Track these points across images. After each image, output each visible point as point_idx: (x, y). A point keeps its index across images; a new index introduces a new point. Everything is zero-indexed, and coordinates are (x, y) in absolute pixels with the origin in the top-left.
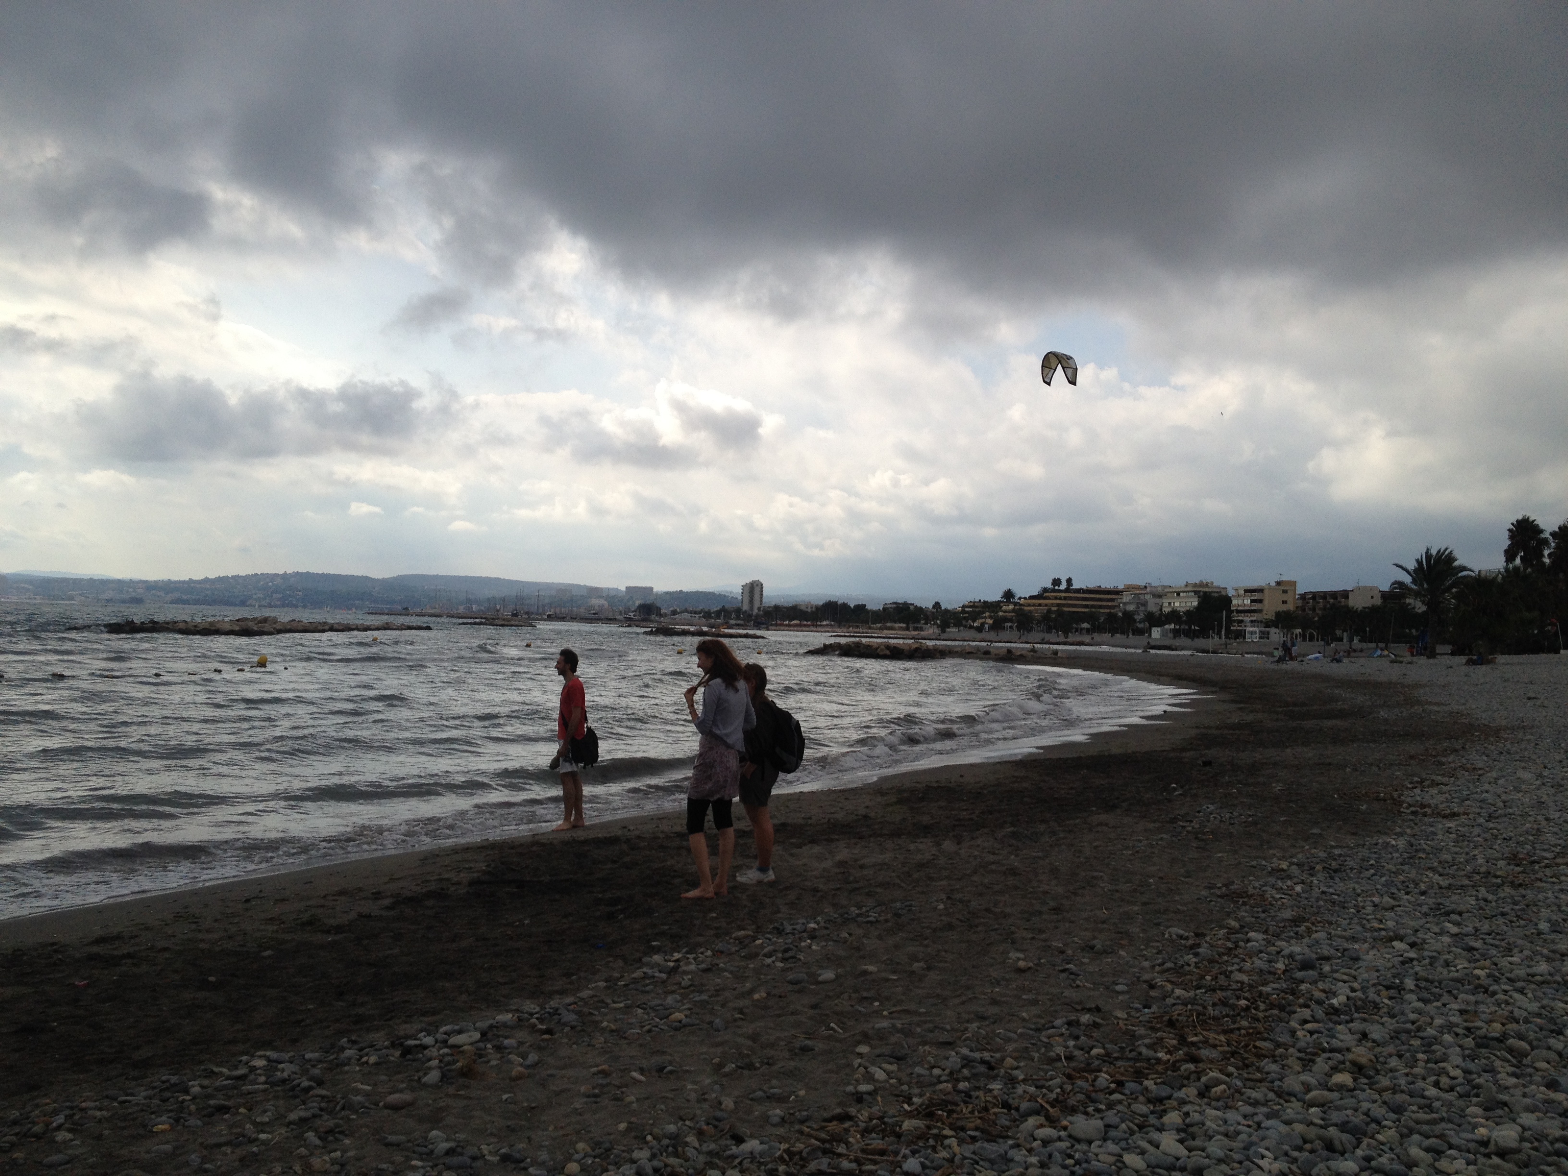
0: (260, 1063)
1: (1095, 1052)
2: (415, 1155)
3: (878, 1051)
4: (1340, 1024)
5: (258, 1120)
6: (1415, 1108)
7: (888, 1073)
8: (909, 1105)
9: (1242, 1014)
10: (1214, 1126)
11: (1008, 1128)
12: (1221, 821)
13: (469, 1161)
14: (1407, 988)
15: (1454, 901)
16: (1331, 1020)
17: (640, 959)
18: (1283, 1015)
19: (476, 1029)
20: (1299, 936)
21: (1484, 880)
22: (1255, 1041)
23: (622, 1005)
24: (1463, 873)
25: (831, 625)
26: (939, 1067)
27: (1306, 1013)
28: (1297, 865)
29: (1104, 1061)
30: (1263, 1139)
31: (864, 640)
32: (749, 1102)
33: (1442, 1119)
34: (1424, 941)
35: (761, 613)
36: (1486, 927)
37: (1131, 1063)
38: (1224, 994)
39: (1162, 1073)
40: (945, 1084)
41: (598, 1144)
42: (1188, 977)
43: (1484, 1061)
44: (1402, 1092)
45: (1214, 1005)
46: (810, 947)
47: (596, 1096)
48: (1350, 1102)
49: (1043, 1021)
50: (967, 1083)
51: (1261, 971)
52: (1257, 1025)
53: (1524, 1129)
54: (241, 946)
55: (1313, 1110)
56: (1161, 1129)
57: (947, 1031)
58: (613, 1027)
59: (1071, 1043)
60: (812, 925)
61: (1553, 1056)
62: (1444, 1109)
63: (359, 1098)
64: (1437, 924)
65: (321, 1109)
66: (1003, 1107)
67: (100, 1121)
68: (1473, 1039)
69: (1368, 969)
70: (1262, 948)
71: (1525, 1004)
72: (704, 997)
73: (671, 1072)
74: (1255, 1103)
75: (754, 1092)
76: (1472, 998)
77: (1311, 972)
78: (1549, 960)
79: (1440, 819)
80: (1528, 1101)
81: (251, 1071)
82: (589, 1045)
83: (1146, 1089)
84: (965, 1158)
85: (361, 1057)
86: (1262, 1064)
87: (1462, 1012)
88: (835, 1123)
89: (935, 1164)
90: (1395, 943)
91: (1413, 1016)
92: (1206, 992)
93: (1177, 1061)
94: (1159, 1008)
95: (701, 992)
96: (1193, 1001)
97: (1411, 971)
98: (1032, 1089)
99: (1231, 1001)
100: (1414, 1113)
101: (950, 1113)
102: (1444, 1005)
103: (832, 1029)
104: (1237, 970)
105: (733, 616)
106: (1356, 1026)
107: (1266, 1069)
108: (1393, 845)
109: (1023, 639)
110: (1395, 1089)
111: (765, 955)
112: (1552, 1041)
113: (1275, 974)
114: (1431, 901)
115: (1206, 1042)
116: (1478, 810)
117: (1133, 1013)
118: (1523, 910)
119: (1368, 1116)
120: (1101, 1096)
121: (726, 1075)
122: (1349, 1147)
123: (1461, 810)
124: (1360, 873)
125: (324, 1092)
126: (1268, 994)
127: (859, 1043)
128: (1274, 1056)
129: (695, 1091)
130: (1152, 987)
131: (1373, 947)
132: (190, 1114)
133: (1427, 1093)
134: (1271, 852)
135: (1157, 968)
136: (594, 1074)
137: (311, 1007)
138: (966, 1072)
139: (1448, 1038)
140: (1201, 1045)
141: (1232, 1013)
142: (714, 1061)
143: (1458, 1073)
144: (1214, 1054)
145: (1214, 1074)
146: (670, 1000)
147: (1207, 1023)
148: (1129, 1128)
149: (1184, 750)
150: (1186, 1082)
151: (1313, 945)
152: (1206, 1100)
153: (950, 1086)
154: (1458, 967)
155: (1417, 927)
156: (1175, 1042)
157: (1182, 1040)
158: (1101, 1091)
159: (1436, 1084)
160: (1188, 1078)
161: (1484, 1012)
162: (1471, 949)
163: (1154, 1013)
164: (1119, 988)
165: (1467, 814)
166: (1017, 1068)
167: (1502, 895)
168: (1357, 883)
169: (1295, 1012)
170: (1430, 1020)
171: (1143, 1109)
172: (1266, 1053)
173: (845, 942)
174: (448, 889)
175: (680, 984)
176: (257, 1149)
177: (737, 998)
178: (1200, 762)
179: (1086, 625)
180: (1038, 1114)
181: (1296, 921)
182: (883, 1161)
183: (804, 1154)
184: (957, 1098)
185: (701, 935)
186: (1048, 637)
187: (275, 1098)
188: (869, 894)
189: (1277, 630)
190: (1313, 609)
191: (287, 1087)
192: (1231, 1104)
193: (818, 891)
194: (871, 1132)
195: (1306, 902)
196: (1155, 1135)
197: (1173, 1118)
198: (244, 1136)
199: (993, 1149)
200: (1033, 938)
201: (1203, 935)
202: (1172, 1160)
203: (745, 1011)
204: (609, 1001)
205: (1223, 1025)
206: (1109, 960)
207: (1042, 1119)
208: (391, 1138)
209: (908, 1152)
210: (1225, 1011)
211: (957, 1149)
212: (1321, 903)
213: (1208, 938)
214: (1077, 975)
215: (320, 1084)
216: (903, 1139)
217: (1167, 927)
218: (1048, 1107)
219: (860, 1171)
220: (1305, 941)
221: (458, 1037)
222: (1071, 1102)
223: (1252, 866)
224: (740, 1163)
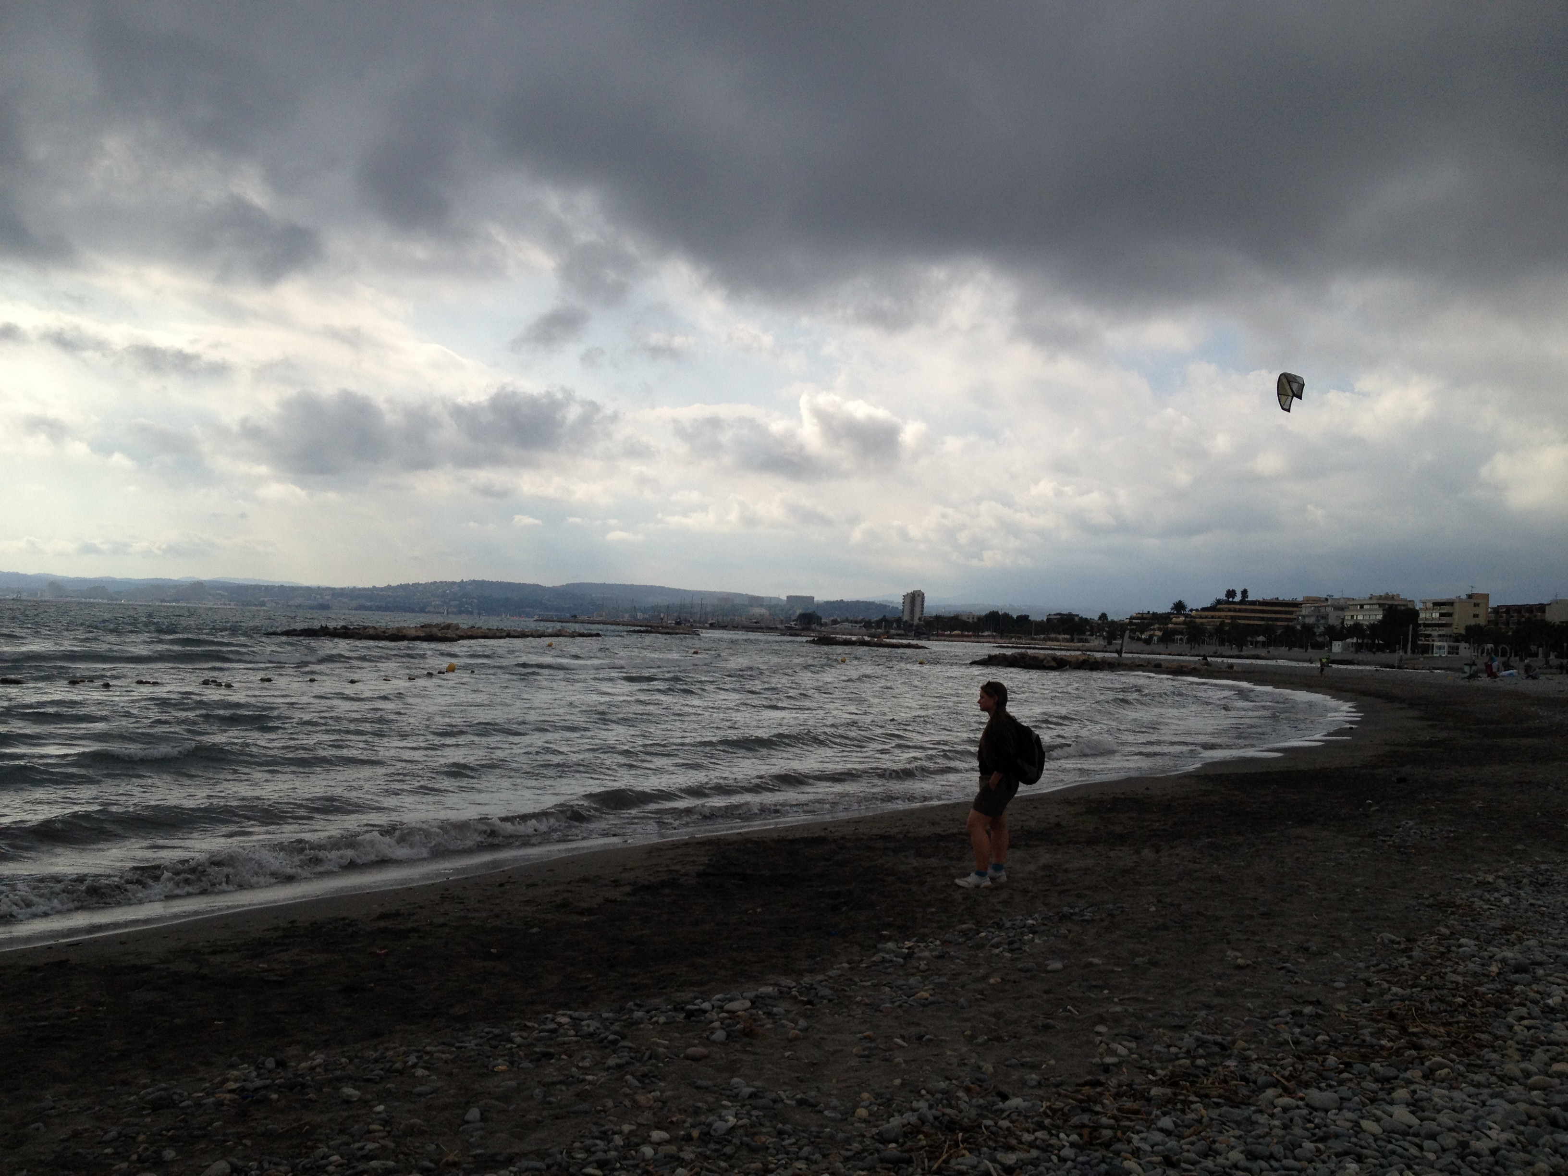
0: (564, 1020)
1: (1320, 1038)
2: (724, 1097)
3: (1116, 1031)
4: (1556, 1021)
5: (580, 1064)
7: (1130, 1050)
8: (1153, 1076)
9: (1460, 1009)
10: (1441, 1102)
11: (1249, 1097)
12: (1422, 836)
13: (771, 1104)
16: (1547, 1018)
17: (875, 947)
18: (1499, 1012)
19: (744, 998)
20: (1510, 944)
22: (1474, 1033)
23: (869, 983)
25: (993, 636)
26: (1176, 1046)
27: (1523, 1011)
28: (1503, 878)
29: (1330, 1046)
30: (1489, 1114)
32: (1006, 1067)
35: (922, 623)
37: (1355, 1048)
38: (1441, 992)
39: (1387, 1058)
40: (1184, 1060)
41: (878, 1095)
42: (1404, 977)
45: (1431, 1001)
46: (1033, 940)
47: (867, 1057)
49: (1267, 1011)
50: (1203, 1060)
51: (1475, 973)
52: (1474, 1019)
54: (508, 923)
55: (1535, 1092)
56: (1392, 1103)
57: (1177, 1017)
58: (867, 1000)
59: (1297, 1030)
60: (1030, 922)
63: (661, 1050)
65: (631, 1058)
66: (1241, 1080)
67: (446, 1062)
70: (1476, 953)
72: (944, 979)
73: (930, 1040)
74: (1479, 1085)
75: (1009, 1059)
77: (1524, 975)
81: (559, 1026)
82: (849, 1016)
83: (1374, 1069)
84: (1212, 1119)
85: (651, 1017)
86: (1482, 1053)
88: (1087, 1088)
89: (1186, 1123)
92: (1422, 991)
93: (1400, 1048)
94: (1378, 1002)
95: (940, 976)
96: (1410, 998)
98: (1266, 1067)
99: (1448, 999)
101: (1193, 1083)
103: (1069, 1011)
104: (1451, 972)
105: (894, 625)
107: (1487, 1057)
109: (1195, 652)
111: (992, 946)
113: (1488, 976)
115: (1426, 1032)
117: (1353, 1006)
120: (1331, 1074)
121: (979, 1045)
125: (630, 1044)
126: (1484, 994)
127: (1096, 1024)
128: (1493, 1047)
129: (955, 1056)
130: (1369, 984)
132: (521, 1059)
134: (1476, 866)
135: (1372, 969)
136: (861, 1039)
137: (590, 976)
138: (1201, 1051)
140: (1422, 1035)
141: (1449, 1009)
142: (966, 1033)
144: (1435, 1043)
145: (1437, 1059)
146: (912, 981)
147: (1425, 1016)
148: (1361, 1101)
149: (1375, 766)
150: (1410, 1066)
151: (1525, 952)
152: (1431, 1082)
153: (1188, 1061)
156: (1396, 1032)
157: (1404, 1030)
158: (1331, 1070)
163: (1373, 1007)
164: (1336, 985)
166: (1249, 1049)
169: (1511, 1010)
171: (1375, 1086)
172: (1485, 1043)
173: (1066, 937)
174: (679, 879)
175: (917, 968)
176: (587, 1087)
177: (974, 982)
178: (1394, 779)
179: (1261, 638)
180: (1275, 1086)
181: (1506, 930)
182: (1138, 1119)
183: (1066, 1110)
184: (1197, 1072)
185: (925, 927)
186: (1220, 650)
187: (589, 1047)
188: (1079, 896)
189: (1467, 645)
190: (1507, 624)
191: (596, 1039)
192: (1455, 1085)
193: (1028, 892)
194: (1122, 1096)
195: (1514, 913)
196: (1388, 1108)
197: (1402, 1093)
198: (573, 1077)
199: (1237, 1113)
200: (1248, 939)
201: (1415, 940)
202: (1405, 1127)
203: (985, 992)
204: (857, 979)
205: (1441, 1019)
206: (1325, 961)
207: (1280, 1091)
208: (699, 1082)
209: (1158, 1113)
210: (1443, 1007)
211: (1204, 1112)
212: (1530, 914)
213: (1420, 943)
214: (1295, 973)
215: (624, 1037)
216: (1152, 1102)
217: (1379, 933)
218: (1283, 1081)
219: (1118, 1125)
220: (1516, 947)
221: (731, 1004)
222: (1305, 1077)
223: (1458, 879)
224: (1009, 1116)
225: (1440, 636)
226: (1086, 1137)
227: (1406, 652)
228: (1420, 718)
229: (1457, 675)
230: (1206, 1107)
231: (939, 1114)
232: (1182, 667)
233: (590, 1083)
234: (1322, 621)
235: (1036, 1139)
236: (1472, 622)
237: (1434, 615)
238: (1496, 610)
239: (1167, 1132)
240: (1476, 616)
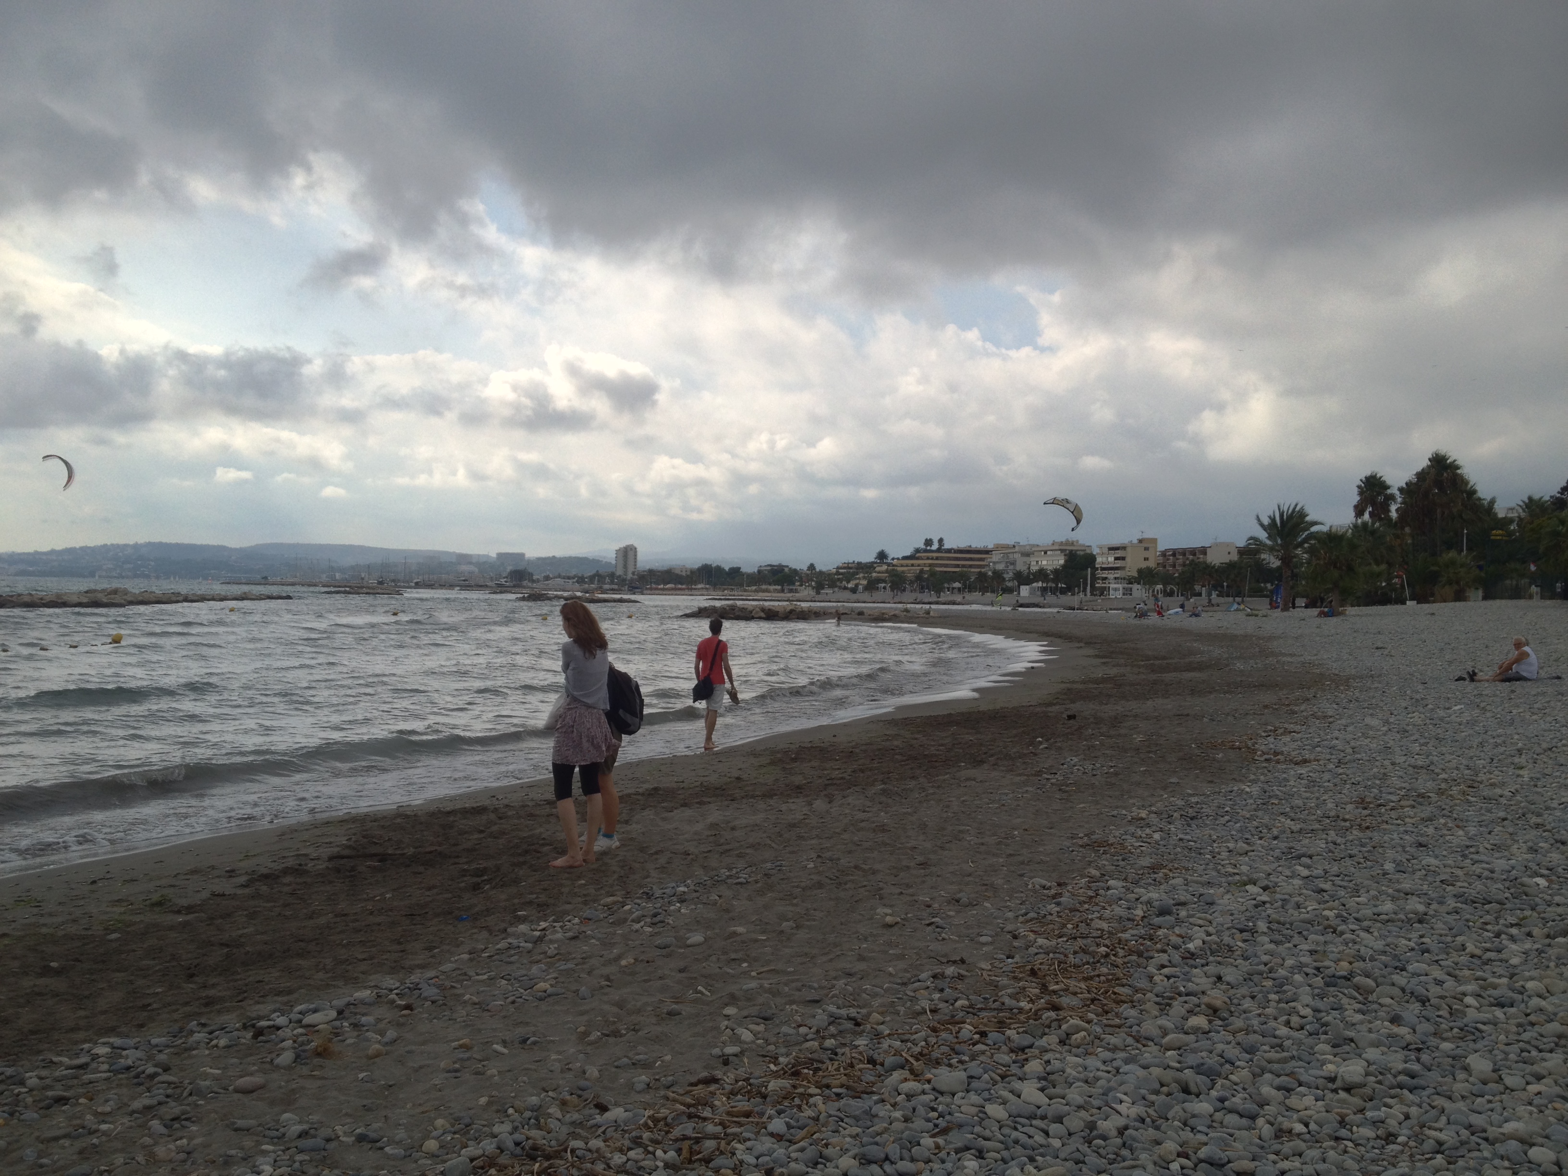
0: (103, 1050)
1: (959, 1003)
2: (266, 1140)
3: (745, 1013)
4: (1196, 968)
5: (99, 1110)
6: (1266, 1048)
7: (755, 1034)
8: (775, 1065)
9: (1102, 960)
10: (1074, 1073)
11: (873, 1084)
12: (1084, 773)
13: (322, 1143)
14: (1260, 931)
15: (1305, 844)
16: (1187, 965)
17: (506, 930)
18: (1142, 961)
19: (332, 1007)
20: (1156, 883)
21: (1333, 823)
22: (1114, 987)
23: (485, 977)
24: (1313, 817)
25: (706, 589)
26: (806, 1026)
27: (1163, 958)
28: (1156, 813)
29: (968, 1013)
30: (1121, 1084)
31: (739, 603)
32: (614, 1070)
33: (1293, 1058)
34: (1276, 885)
35: (636, 577)
36: (1335, 869)
37: (994, 1013)
38: (1085, 941)
39: (1025, 1022)
40: (812, 1043)
41: (456, 1121)
42: (1050, 926)
43: (1331, 999)
44: (1255, 1032)
45: (1075, 953)
46: (678, 910)
47: (456, 1071)
48: (1205, 1043)
49: (908, 975)
50: (833, 1040)
51: (1121, 918)
52: (1116, 970)
53: (1369, 1064)
54: (85, 929)
55: (1170, 1053)
56: (1022, 1078)
57: (815, 989)
58: (476, 999)
59: (937, 996)
60: (682, 889)
61: (1396, 991)
62: (1295, 1047)
63: (207, 1083)
64: (1289, 868)
65: (168, 1096)
66: (868, 1063)
68: (1323, 978)
69: (1223, 913)
70: (1122, 896)
71: (1371, 942)
72: (570, 965)
73: (535, 1043)
74: (1114, 1049)
75: (620, 1059)
76: (1321, 938)
77: (1168, 918)
78: (1394, 899)
79: (1293, 766)
80: (1373, 1036)
81: (93, 1060)
82: (450, 1019)
83: (1009, 1038)
84: (829, 1116)
85: (211, 1040)
86: (1121, 1009)
87: (1312, 952)
88: (700, 1086)
89: (800, 1123)
90: (1248, 887)
91: (1265, 958)
92: (1067, 941)
93: (1039, 1010)
94: (1023, 957)
95: (567, 960)
96: (1055, 950)
97: (1263, 914)
98: (898, 1044)
99: (1091, 949)
100: (1266, 1053)
101: (816, 1071)
102: (1295, 946)
103: (700, 992)
104: (1097, 918)
105: (607, 580)
106: (1211, 969)
107: (1125, 1014)
108: (1247, 793)
109: (897, 599)
110: (1248, 1031)
111: (634, 921)
112: (1396, 978)
113: (1133, 920)
114: (1283, 845)
115: (1067, 990)
116: (1328, 757)
117: (997, 964)
118: (1368, 851)
119: (1223, 1057)
120: (964, 1048)
121: (590, 1044)
122: (1204, 1088)
123: (1312, 757)
124: (1216, 819)
125: (170, 1078)
126: (1127, 940)
127: (726, 1005)
128: (1132, 1002)
129: (559, 1061)
130: (1015, 937)
131: (1228, 892)
132: (26, 1107)
133: (1277, 1033)
134: (1132, 801)
135: (1021, 919)
136: (455, 1049)
137: (159, 990)
138: (832, 1029)
139: (1298, 978)
140: (1062, 993)
141: (1092, 960)
142: (579, 1030)
143: (1307, 1011)
144: (1074, 1001)
145: (1075, 1021)
146: (535, 970)
147: (1067, 971)
148: (991, 1079)
149: (1051, 704)
150: (1047, 1030)
151: (1170, 891)
152: (1067, 1047)
153: (816, 1044)
154: (1309, 909)
155: (1270, 871)
156: (1037, 991)
157: (1044, 988)
158: (965, 1042)
159: (1288, 1023)
160: (1049, 1027)
161: (1333, 952)
162: (1322, 891)
163: (1017, 963)
164: (983, 939)
165: (1318, 760)
166: (883, 1023)
167: (1351, 838)
168: (1212, 829)
169: (1152, 958)
170: (1282, 962)
171: (1006, 1058)
172: (1123, 998)
173: (715, 903)
174: (306, 865)
175: (545, 953)
176: (95, 1141)
177: (604, 965)
178: (1065, 716)
179: (957, 585)
180: (903, 1068)
181: (1154, 868)
182: (748, 1123)
183: (669, 1120)
184: (824, 1056)
185: (570, 903)
186: (920, 597)
187: (119, 1086)
188: (740, 856)
189: (1139, 587)
190: (1174, 566)
191: (133, 1074)
192: (1091, 1050)
193: (689, 854)
194: (735, 1095)
195: (1163, 849)
196: (1017, 1085)
197: (1034, 1066)
198: (83, 1128)
199: (856, 1106)
200: (901, 893)
201: (1065, 884)
202: (1033, 1108)
203: (612, 977)
204: (472, 973)
205: (1083, 972)
206: (975, 912)
207: (906, 1073)
208: (240, 1123)
209: (773, 1112)
210: (1086, 958)
211: (822, 1107)
212: (1179, 849)
213: (1069, 888)
214: (944, 928)
215: (166, 1069)
216: (768, 1099)
217: (1031, 878)
218: (910, 1059)
219: (725, 1134)
220: (1162, 887)
221: (316, 1015)
222: (936, 1054)
223: (1113, 816)
224: (604, 1132)
225: (1115, 578)
226: (685, 1153)
227: (1086, 595)
228: (1097, 656)
229: (1129, 614)
230: (826, 1099)
231: (523, 1137)
232: (883, 614)
233: (104, 1133)
234: (1011, 567)
235: (628, 1160)
236: (1144, 565)
237: (1110, 559)
238: (1164, 554)
239: (778, 1137)
240: (1146, 559)
